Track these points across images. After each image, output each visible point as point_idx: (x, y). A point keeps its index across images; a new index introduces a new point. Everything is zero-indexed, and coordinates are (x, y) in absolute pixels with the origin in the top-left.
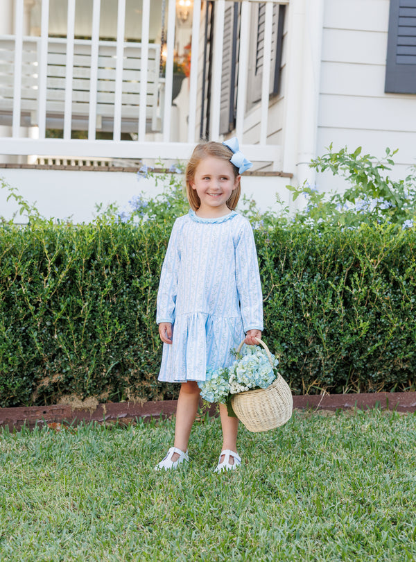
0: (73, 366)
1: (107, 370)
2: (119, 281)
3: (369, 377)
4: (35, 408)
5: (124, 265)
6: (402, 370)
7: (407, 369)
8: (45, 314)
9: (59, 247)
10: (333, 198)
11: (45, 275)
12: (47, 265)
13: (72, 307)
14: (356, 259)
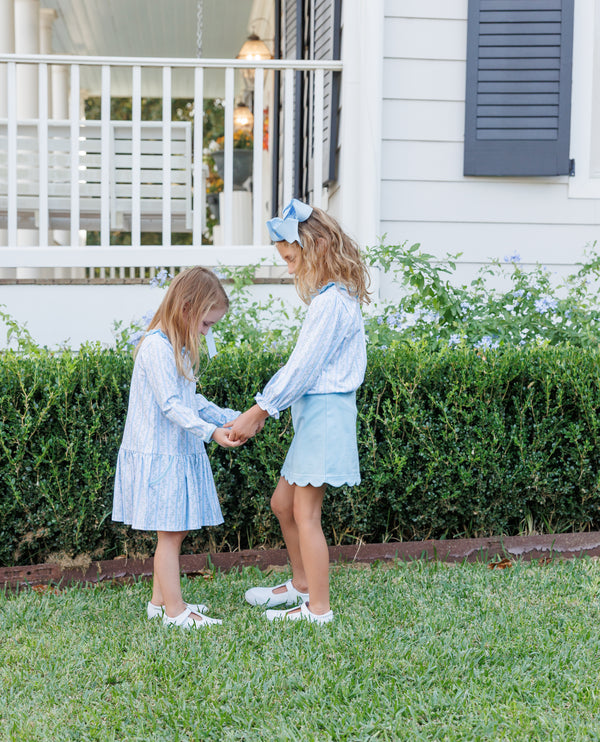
0: (59, 517)
1: (99, 521)
2: (109, 417)
3: (414, 523)
4: (18, 568)
5: (115, 397)
6: (450, 512)
7: (456, 511)
8: (24, 458)
9: (37, 380)
10: (386, 310)
11: (22, 412)
12: (24, 401)
13: (56, 449)
14: (389, 383)
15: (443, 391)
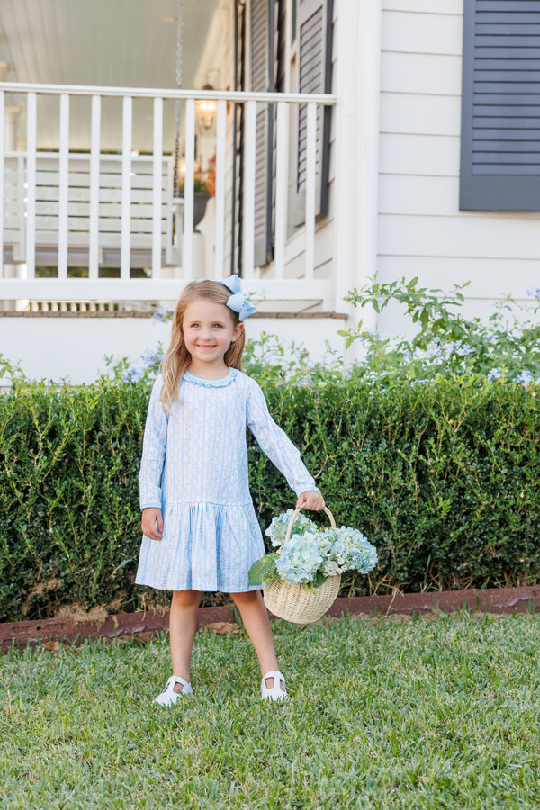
0: (73, 567)
2: (130, 457)
3: (454, 570)
4: (27, 623)
5: (136, 436)
6: (495, 559)
7: (501, 558)
8: (37, 502)
9: (52, 416)
10: (400, 346)
12: (38, 440)
13: (71, 492)
14: (431, 420)
15: (489, 429)
